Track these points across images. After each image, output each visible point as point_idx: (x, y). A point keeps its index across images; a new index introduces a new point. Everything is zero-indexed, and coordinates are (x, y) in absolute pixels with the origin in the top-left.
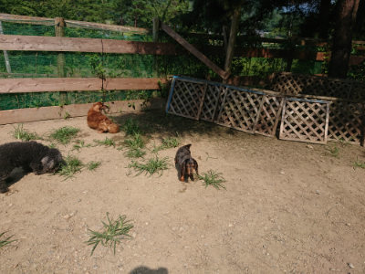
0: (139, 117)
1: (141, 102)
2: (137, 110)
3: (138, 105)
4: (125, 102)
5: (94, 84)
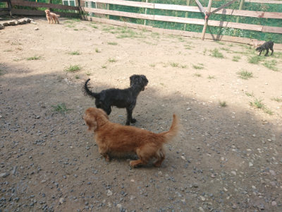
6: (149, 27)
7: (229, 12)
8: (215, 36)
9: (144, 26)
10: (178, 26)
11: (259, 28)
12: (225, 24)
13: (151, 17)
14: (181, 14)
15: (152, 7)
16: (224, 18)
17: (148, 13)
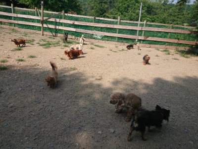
0: (187, 52)
1: (188, 48)
2: (187, 50)
3: (187, 48)
4: (184, 47)
5: (176, 41)
6: (16, 28)
7: (58, 20)
8: (54, 34)
9: (13, 27)
10: (33, 27)
11: (73, 30)
12: (57, 27)
13: (16, 22)
14: (33, 20)
15: (16, 16)
16: (56, 24)
17: (14, 20)
